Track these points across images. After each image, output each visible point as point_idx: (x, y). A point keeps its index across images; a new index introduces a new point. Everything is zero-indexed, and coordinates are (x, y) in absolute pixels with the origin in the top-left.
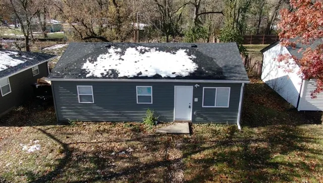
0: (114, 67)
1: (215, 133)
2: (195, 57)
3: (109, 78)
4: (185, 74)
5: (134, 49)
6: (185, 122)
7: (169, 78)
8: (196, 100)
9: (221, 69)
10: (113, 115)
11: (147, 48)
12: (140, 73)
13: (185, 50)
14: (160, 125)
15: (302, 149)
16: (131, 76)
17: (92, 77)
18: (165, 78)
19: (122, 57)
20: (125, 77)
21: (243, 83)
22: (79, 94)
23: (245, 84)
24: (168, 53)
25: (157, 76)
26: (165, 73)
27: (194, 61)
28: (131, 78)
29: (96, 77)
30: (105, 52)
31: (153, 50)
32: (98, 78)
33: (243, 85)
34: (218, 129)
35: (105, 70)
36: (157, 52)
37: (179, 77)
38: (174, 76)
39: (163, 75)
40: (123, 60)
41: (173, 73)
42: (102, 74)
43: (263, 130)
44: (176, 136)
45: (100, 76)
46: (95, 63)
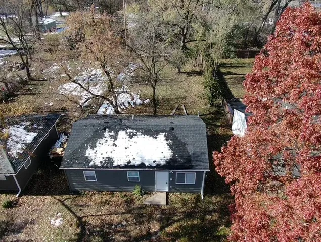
0: (110, 155)
1: (184, 202)
2: (171, 142)
3: (107, 167)
5: (124, 132)
6: (164, 192)
7: (150, 167)
8: (171, 180)
9: (189, 156)
10: (111, 188)
11: (135, 131)
12: (129, 162)
13: (164, 134)
14: (146, 196)
16: (123, 165)
19: (116, 142)
20: (119, 166)
21: (205, 171)
22: (85, 176)
23: (206, 172)
24: (151, 137)
25: (142, 165)
26: (148, 161)
27: (171, 146)
28: (123, 168)
30: (102, 136)
31: (139, 133)
32: (99, 167)
33: (205, 172)
34: (187, 197)
35: (103, 158)
36: (143, 135)
37: (158, 166)
38: (154, 165)
39: (147, 164)
40: (116, 146)
41: (154, 162)
42: (101, 162)
43: (219, 198)
44: (156, 207)
45: (99, 165)
46: (95, 149)
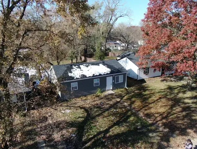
0: (82, 74)
2: (107, 66)
3: (84, 78)
4: (109, 73)
5: (82, 65)
6: (110, 90)
7: (104, 75)
8: (113, 81)
9: (118, 69)
11: (87, 65)
12: (94, 75)
13: (101, 64)
15: (147, 90)
17: (77, 79)
18: (103, 75)
19: (81, 69)
20: (90, 77)
21: (127, 73)
22: (71, 87)
24: (97, 66)
25: (100, 75)
28: (92, 77)
29: (79, 78)
30: (72, 68)
31: (90, 65)
34: (121, 90)
35: (80, 75)
36: (92, 65)
37: (107, 74)
39: (102, 74)
41: (105, 73)
43: (134, 88)
44: (112, 95)
46: (73, 73)
